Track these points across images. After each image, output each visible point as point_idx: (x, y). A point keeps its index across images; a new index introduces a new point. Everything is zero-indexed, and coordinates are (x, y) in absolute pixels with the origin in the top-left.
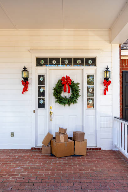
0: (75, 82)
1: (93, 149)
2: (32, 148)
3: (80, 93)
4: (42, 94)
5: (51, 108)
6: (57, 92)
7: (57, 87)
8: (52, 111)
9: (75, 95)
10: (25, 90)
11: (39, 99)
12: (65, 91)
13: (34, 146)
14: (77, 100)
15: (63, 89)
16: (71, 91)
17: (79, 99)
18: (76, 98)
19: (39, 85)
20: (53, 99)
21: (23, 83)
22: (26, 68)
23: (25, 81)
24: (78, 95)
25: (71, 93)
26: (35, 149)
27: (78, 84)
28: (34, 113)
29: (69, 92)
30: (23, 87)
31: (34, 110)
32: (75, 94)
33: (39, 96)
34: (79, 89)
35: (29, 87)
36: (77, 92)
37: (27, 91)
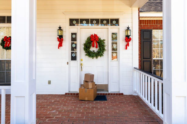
0: (102, 39)
1: (117, 94)
2: (66, 94)
3: (106, 48)
5: (82, 60)
6: (86, 47)
7: (87, 43)
8: (83, 62)
9: (102, 50)
10: (60, 45)
11: (72, 53)
12: (93, 46)
13: (67, 92)
14: (104, 53)
15: (91, 45)
16: (98, 46)
17: (105, 53)
18: (103, 52)
20: (84, 53)
21: (58, 40)
22: (61, 28)
23: (60, 39)
24: (104, 49)
25: (98, 48)
26: (69, 94)
27: (104, 40)
28: (68, 64)
29: (97, 47)
30: (58, 43)
31: (68, 62)
32: (101, 48)
33: (71, 51)
34: (105, 44)
35: (64, 43)
36: (103, 47)
37: (62, 46)
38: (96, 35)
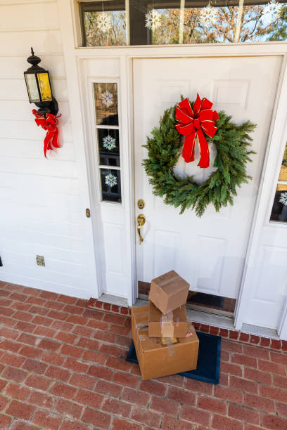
1: (265, 341)
2: (92, 301)
4: (109, 157)
5: (141, 205)
7: (159, 141)
10: (52, 142)
11: (103, 173)
12: (189, 159)
13: (96, 296)
14: (235, 193)
16: (212, 159)
17: (243, 191)
18: (231, 187)
21: (38, 122)
22: (39, 61)
23: (48, 112)
24: (238, 175)
25: (211, 169)
26: (99, 304)
28: (88, 216)
29: (204, 163)
31: (87, 210)
35: (65, 134)
36: (237, 165)
37: (57, 146)
38: (207, 104)
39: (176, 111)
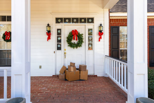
0: (81, 33)
1: (92, 76)
2: (53, 76)
3: (84, 40)
4: (59, 41)
5: (65, 50)
6: (69, 40)
7: (69, 36)
8: (66, 52)
10: (49, 38)
11: (58, 44)
12: (74, 39)
13: (54, 74)
14: (82, 44)
15: (73, 38)
16: (78, 39)
17: (83, 44)
18: (81, 44)
19: (57, 35)
20: (67, 44)
21: (47, 34)
22: (49, 25)
23: (49, 33)
24: (82, 42)
25: (78, 40)
26: (55, 76)
27: (82, 34)
28: (54, 53)
29: (77, 40)
30: (47, 36)
32: (80, 41)
33: (57, 42)
34: (83, 38)
35: (52, 37)
36: (82, 40)
37: (50, 39)
38: (76, 30)
39: (72, 32)
